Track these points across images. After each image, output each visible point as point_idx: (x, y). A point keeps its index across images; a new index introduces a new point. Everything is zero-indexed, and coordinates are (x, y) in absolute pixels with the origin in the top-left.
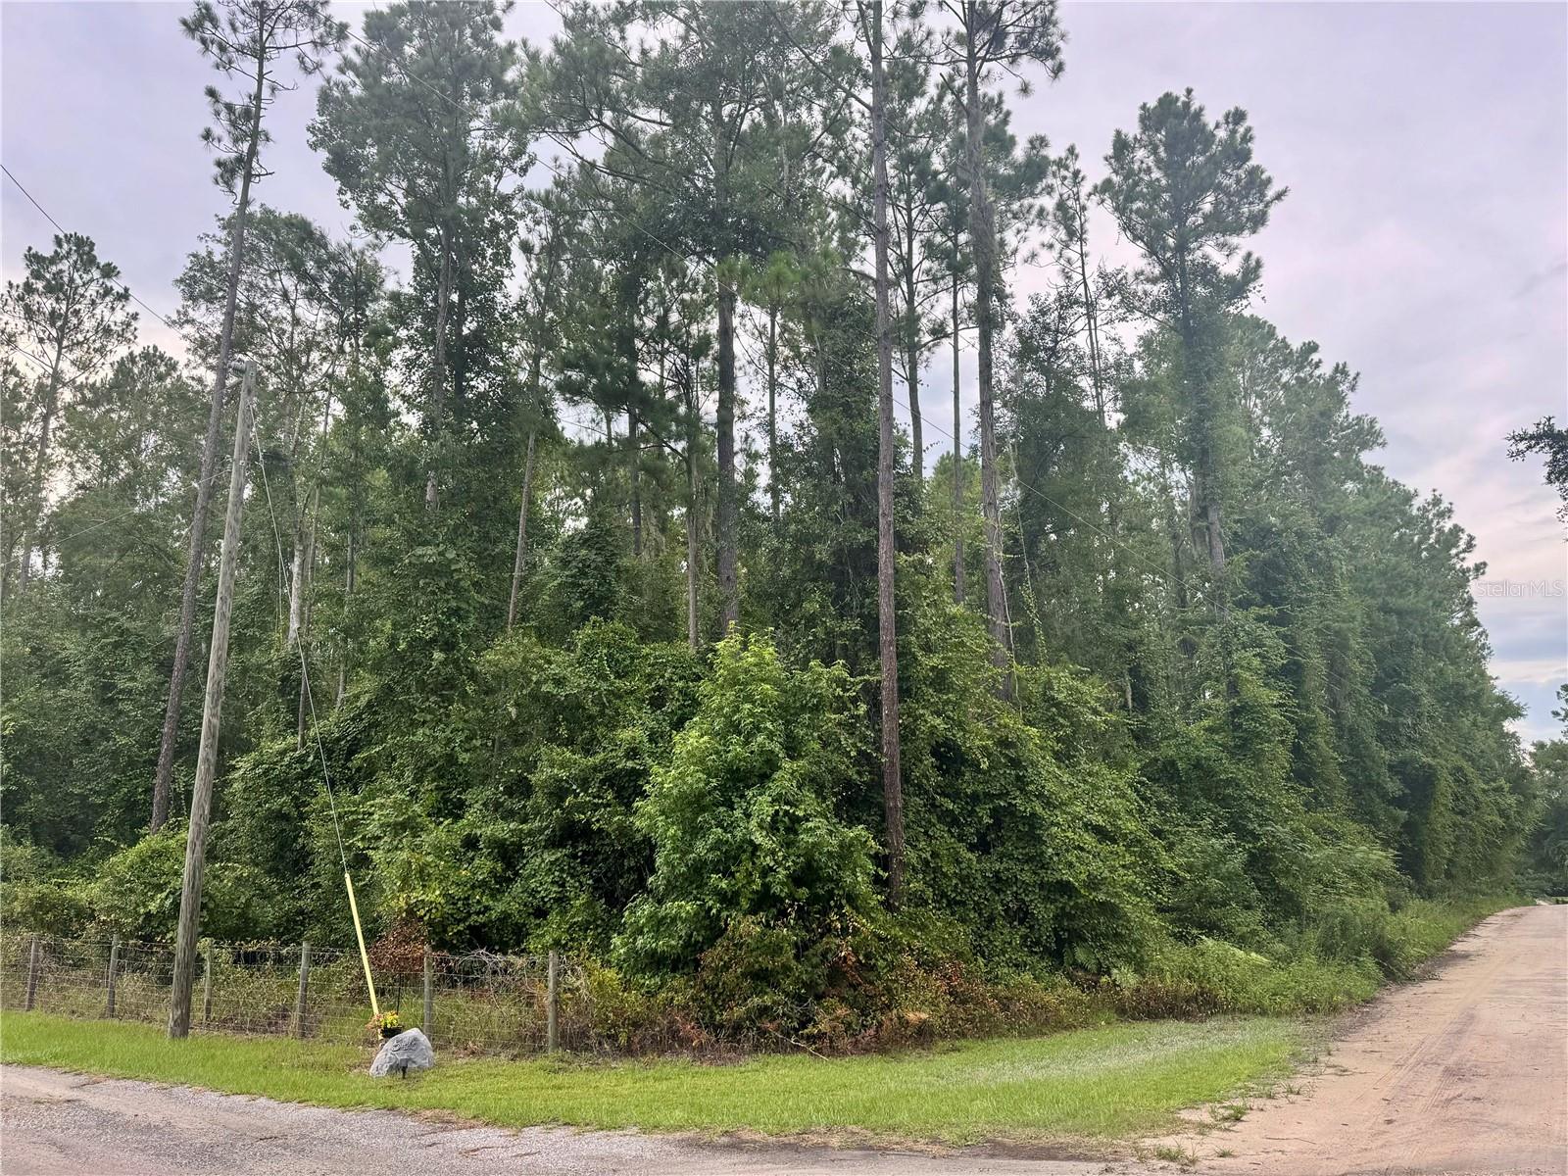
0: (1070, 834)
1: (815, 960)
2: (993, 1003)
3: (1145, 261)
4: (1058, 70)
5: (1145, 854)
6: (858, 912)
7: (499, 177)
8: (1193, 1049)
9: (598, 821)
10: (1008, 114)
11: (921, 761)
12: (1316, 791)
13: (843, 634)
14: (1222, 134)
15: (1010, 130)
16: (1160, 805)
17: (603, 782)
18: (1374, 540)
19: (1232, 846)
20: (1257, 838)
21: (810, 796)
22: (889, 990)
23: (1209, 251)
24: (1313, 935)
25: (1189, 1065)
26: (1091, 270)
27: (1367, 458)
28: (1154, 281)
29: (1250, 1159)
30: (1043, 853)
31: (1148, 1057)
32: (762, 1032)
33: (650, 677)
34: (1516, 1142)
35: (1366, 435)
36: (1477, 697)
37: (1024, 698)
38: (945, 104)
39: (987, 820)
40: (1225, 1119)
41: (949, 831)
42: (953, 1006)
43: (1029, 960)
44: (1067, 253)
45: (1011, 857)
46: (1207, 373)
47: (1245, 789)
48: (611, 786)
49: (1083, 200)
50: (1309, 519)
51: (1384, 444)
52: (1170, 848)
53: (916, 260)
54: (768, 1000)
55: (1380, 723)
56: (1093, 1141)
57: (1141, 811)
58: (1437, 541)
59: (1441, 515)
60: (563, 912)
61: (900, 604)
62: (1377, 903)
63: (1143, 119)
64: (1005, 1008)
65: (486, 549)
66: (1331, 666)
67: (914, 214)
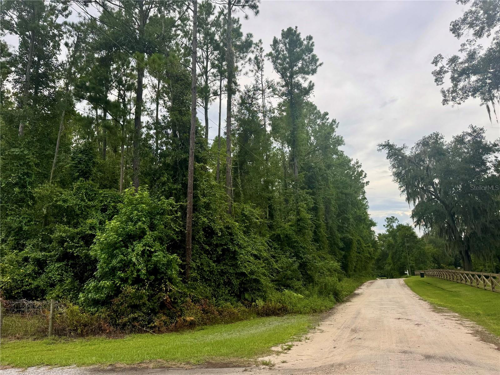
0: (246, 257)
1: (155, 301)
2: (216, 313)
3: (281, 80)
4: (257, 13)
5: (269, 263)
6: (172, 284)
7: (57, 17)
8: (279, 326)
9: (76, 252)
10: (241, 25)
11: (199, 233)
12: (320, 245)
13: (175, 189)
14: (305, 42)
15: (241, 30)
16: (275, 248)
17: (79, 238)
18: (340, 173)
19: (295, 261)
20: (302, 259)
21: (157, 244)
22: (181, 310)
23: (299, 79)
24: (316, 289)
25: (277, 331)
26: (264, 80)
27: (340, 148)
28: (283, 87)
29: (291, 363)
30: (237, 263)
31: (264, 329)
32: (134, 326)
33: (101, 201)
34: (371, 352)
35: (339, 141)
36: (365, 219)
37: (235, 214)
38: (220, 19)
39: (220, 253)
40: (286, 349)
41: (207, 256)
42: (203, 315)
43: (230, 298)
44: (257, 74)
45: (227, 264)
46: (296, 117)
47: (300, 244)
48: (82, 240)
49: (263, 58)
50: (322, 164)
51: (344, 144)
52: (277, 261)
53: (209, 69)
54: (136, 315)
55: (339, 226)
56: (242, 360)
57: (268, 250)
58: (357, 174)
59: (358, 167)
60: (61, 285)
61: (195, 180)
62: (335, 279)
63: (282, 34)
64: (220, 314)
65: (43, 152)
66: (326, 208)
67: (209, 53)
